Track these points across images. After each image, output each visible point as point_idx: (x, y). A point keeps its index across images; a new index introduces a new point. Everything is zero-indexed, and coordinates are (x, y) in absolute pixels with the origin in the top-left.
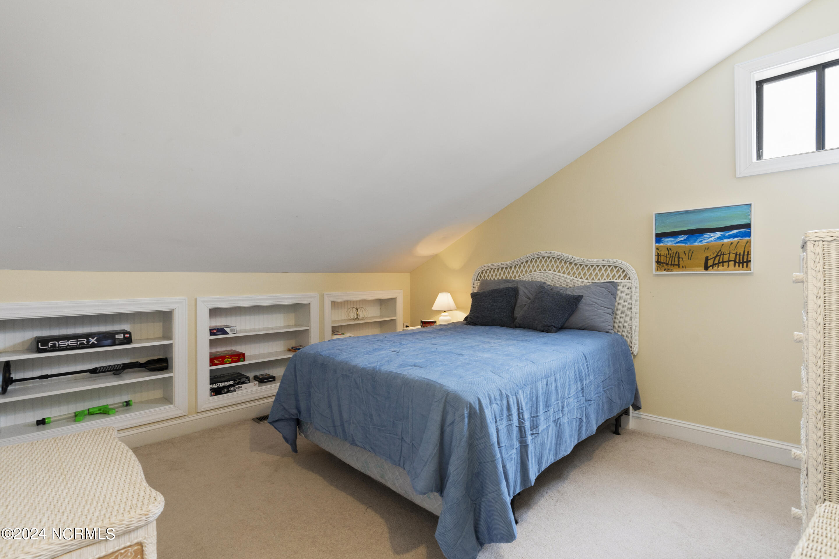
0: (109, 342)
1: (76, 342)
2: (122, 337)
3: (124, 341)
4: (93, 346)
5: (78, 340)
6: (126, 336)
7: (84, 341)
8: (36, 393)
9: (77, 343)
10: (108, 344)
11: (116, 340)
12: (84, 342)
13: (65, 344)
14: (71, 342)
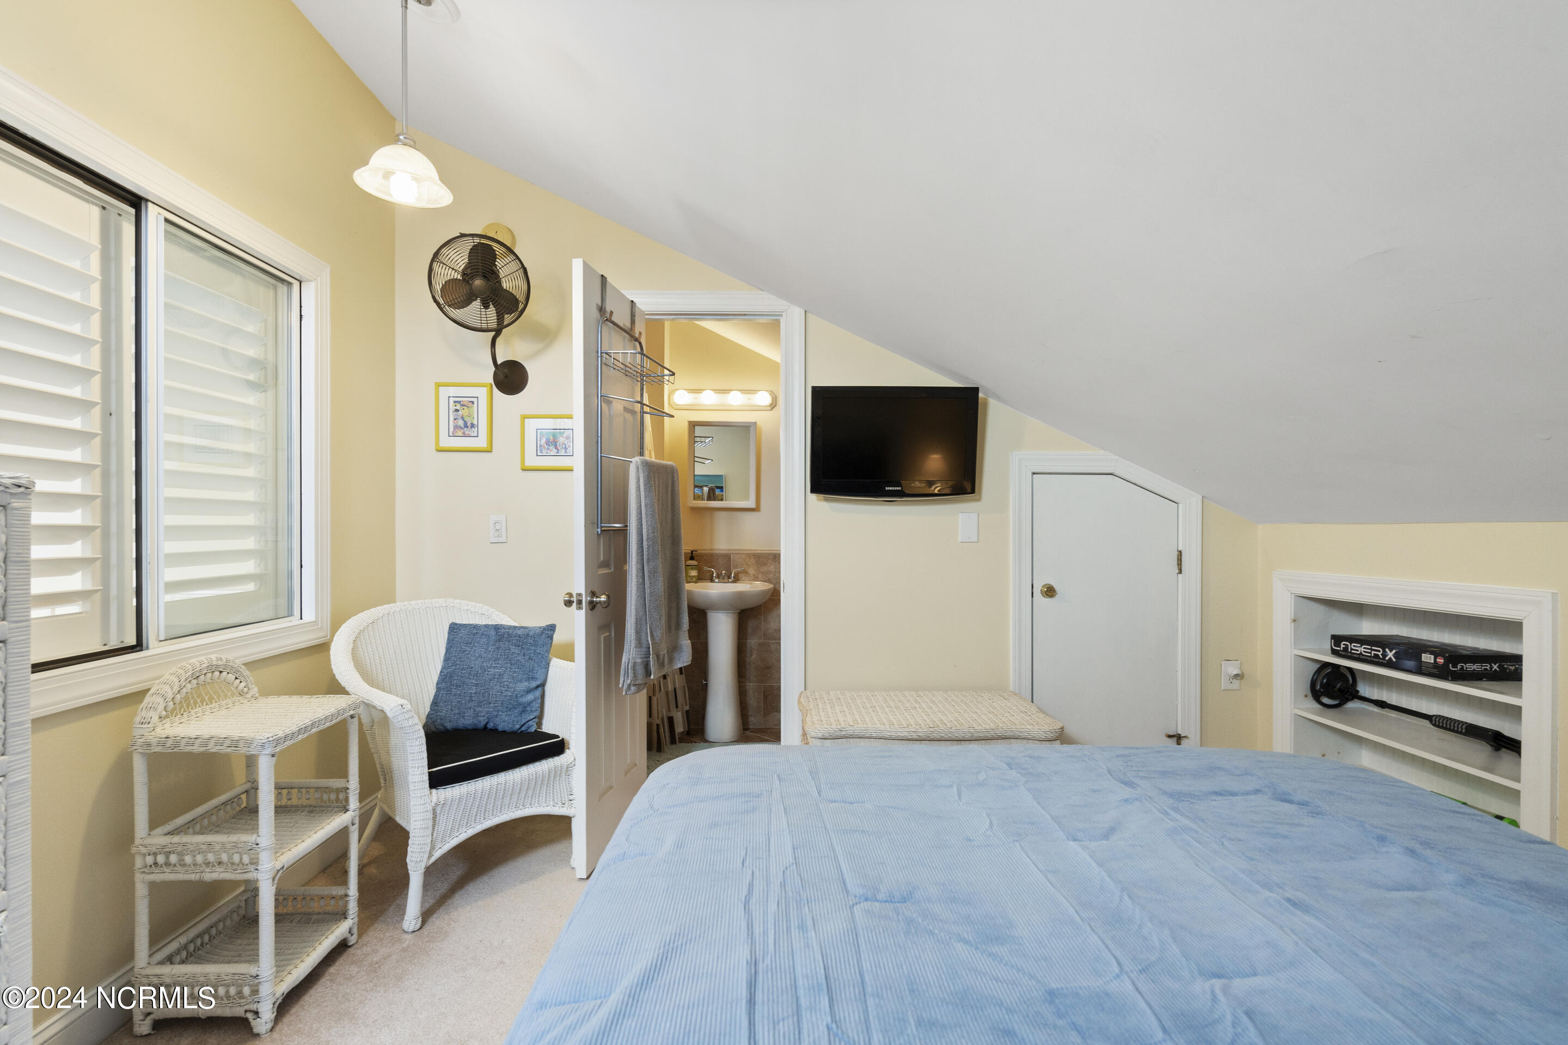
0: (1410, 664)
1: (1369, 651)
2: (1432, 661)
3: (1435, 671)
4: (1389, 665)
5: (1373, 648)
6: (1438, 660)
7: (1379, 651)
8: (1334, 720)
9: (1370, 653)
10: (1409, 669)
11: (1423, 665)
12: (1380, 654)
13: (1358, 651)
14: (1364, 648)
